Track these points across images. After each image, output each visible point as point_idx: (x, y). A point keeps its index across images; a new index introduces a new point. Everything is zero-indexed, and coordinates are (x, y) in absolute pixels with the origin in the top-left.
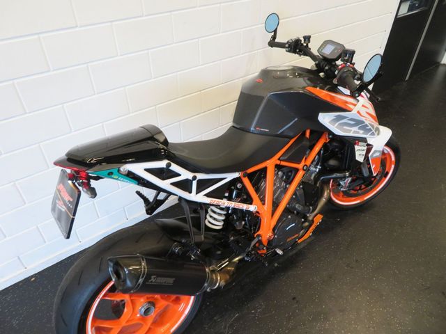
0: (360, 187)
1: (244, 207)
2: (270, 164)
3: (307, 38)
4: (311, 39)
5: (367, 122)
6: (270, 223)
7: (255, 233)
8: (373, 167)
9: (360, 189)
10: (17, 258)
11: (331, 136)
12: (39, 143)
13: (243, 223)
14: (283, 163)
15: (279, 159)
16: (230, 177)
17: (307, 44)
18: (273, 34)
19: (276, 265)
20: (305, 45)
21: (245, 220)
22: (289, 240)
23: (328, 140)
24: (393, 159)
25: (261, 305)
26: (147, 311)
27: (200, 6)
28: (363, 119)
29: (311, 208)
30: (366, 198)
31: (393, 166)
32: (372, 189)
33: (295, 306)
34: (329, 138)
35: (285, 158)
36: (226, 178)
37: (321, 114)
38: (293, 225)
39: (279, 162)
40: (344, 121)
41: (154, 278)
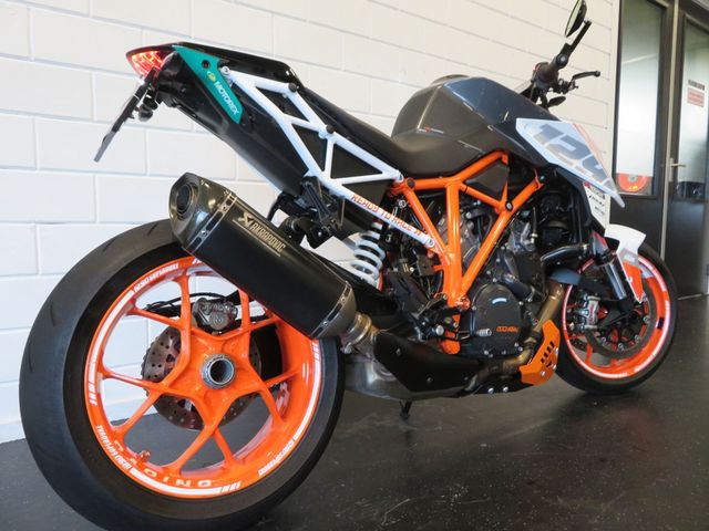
1: (412, 230)
2: (453, 185)
11: (543, 177)
13: (412, 269)
14: (471, 191)
15: (464, 182)
16: (389, 172)
23: (540, 185)
24: (663, 287)
25: (459, 489)
29: (533, 289)
30: (637, 370)
31: (667, 304)
32: (643, 344)
33: (535, 492)
34: (541, 182)
35: (474, 180)
36: (380, 173)
37: (518, 120)
38: (504, 300)
39: (465, 186)
40: (557, 141)
41: (249, 220)
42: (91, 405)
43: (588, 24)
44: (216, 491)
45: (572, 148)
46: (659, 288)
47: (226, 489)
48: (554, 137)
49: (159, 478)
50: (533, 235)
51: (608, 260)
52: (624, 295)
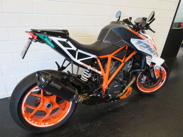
0: (151, 83)
1: (97, 71)
2: (110, 57)
3: (131, 18)
4: (132, 19)
5: (151, 47)
6: (107, 82)
7: (100, 84)
8: (156, 74)
9: (150, 85)
10: (5, 87)
11: (136, 52)
12: (24, 40)
13: (96, 79)
14: (115, 58)
15: (113, 56)
16: (93, 56)
17: (131, 21)
18: (118, 18)
19: (110, 109)
20: (130, 21)
21: (97, 78)
22: (115, 92)
23: (135, 54)
24: (166, 73)
25: (100, 123)
26: (49, 106)
27: (92, 4)
28: (150, 45)
29: (126, 81)
30: (153, 91)
31: (165, 77)
32: (156, 86)
33: (115, 126)
34: (136, 53)
35: (116, 55)
36: (91, 56)
37: (131, 39)
38: (118, 86)
39: (113, 57)
40: (142, 44)
41: (53, 83)
42: (23, 114)
43: (154, 19)
44: (49, 125)
45: (145, 46)
46: (165, 73)
47: (51, 125)
48: (141, 43)
49: (38, 124)
50: (131, 65)
51: (151, 69)
52: (154, 76)
